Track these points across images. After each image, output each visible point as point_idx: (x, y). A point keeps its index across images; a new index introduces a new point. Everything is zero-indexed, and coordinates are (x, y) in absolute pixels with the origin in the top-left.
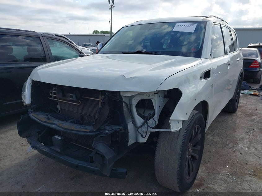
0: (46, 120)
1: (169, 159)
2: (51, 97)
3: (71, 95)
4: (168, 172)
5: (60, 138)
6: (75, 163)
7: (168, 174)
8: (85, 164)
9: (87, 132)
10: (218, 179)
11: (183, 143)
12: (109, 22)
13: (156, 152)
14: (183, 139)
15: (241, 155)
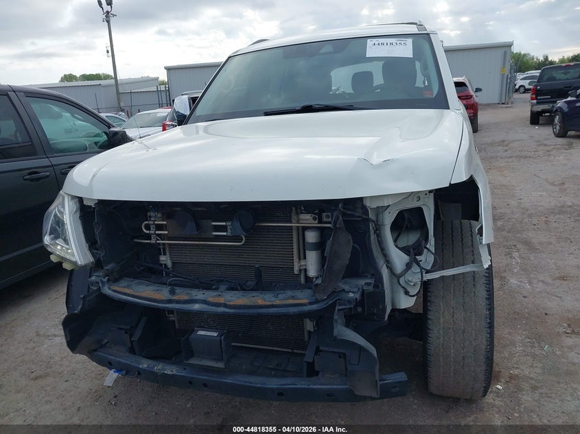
0: (169, 297)
1: (464, 332)
2: (148, 237)
3: (214, 223)
4: (464, 359)
5: (215, 334)
6: (275, 387)
7: (463, 366)
8: (302, 384)
9: (302, 305)
10: (518, 354)
11: (487, 291)
12: (108, 52)
13: (429, 322)
14: (487, 284)
15: (527, 300)
